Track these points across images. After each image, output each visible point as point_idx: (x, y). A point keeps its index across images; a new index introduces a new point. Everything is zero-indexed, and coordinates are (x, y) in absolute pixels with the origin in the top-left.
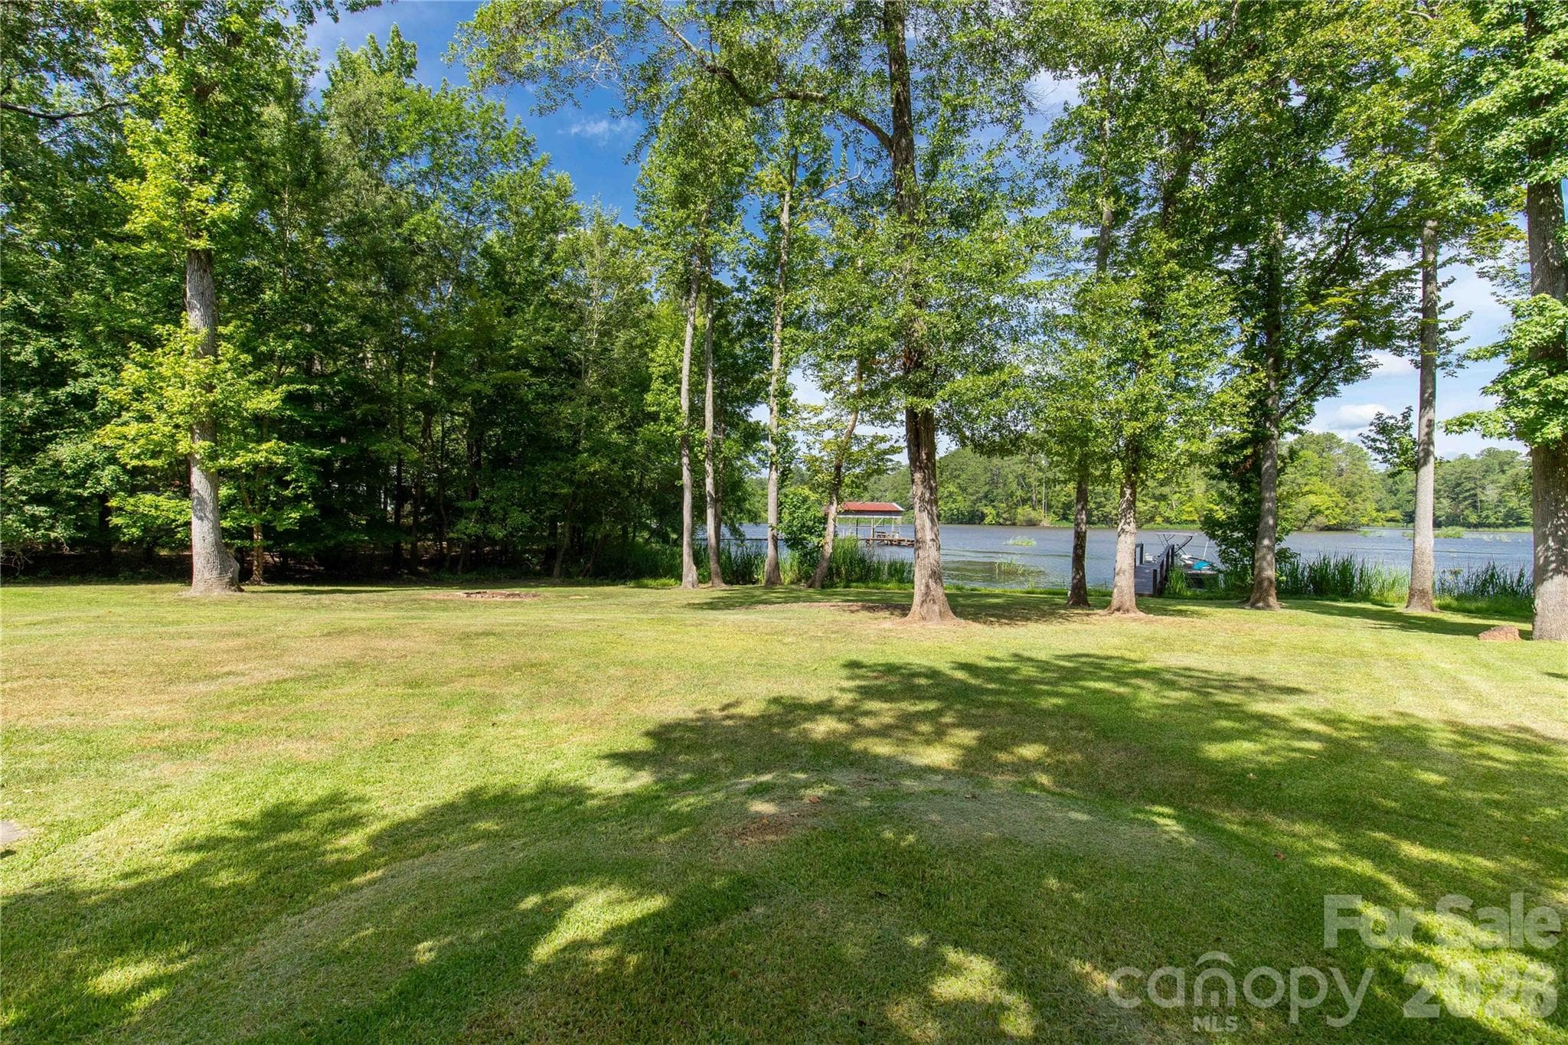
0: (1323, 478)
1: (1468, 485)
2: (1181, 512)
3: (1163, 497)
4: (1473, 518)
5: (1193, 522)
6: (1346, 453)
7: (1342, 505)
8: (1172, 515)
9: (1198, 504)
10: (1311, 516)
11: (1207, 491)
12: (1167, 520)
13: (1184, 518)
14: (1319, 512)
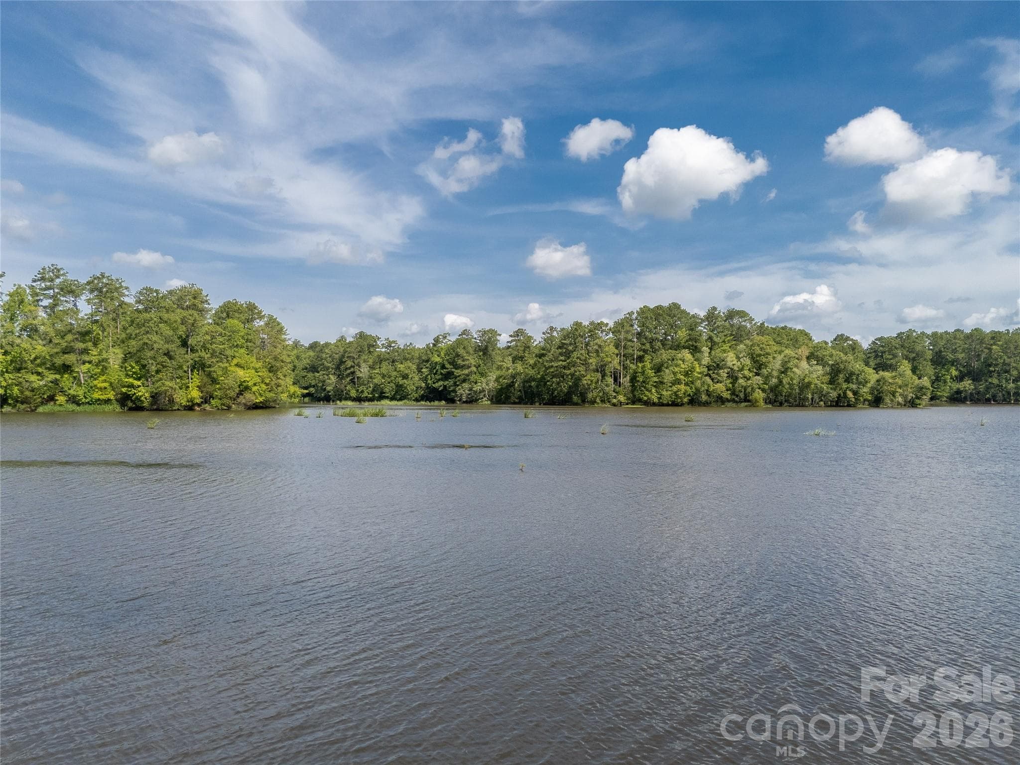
0: (250, 351)
1: (349, 363)
2: (93, 388)
3: (66, 368)
4: (353, 393)
5: (108, 401)
6: (267, 324)
7: (267, 381)
8: (80, 392)
9: (114, 378)
10: (240, 393)
11: (125, 360)
12: (73, 400)
13: (96, 396)
14: (247, 388)
